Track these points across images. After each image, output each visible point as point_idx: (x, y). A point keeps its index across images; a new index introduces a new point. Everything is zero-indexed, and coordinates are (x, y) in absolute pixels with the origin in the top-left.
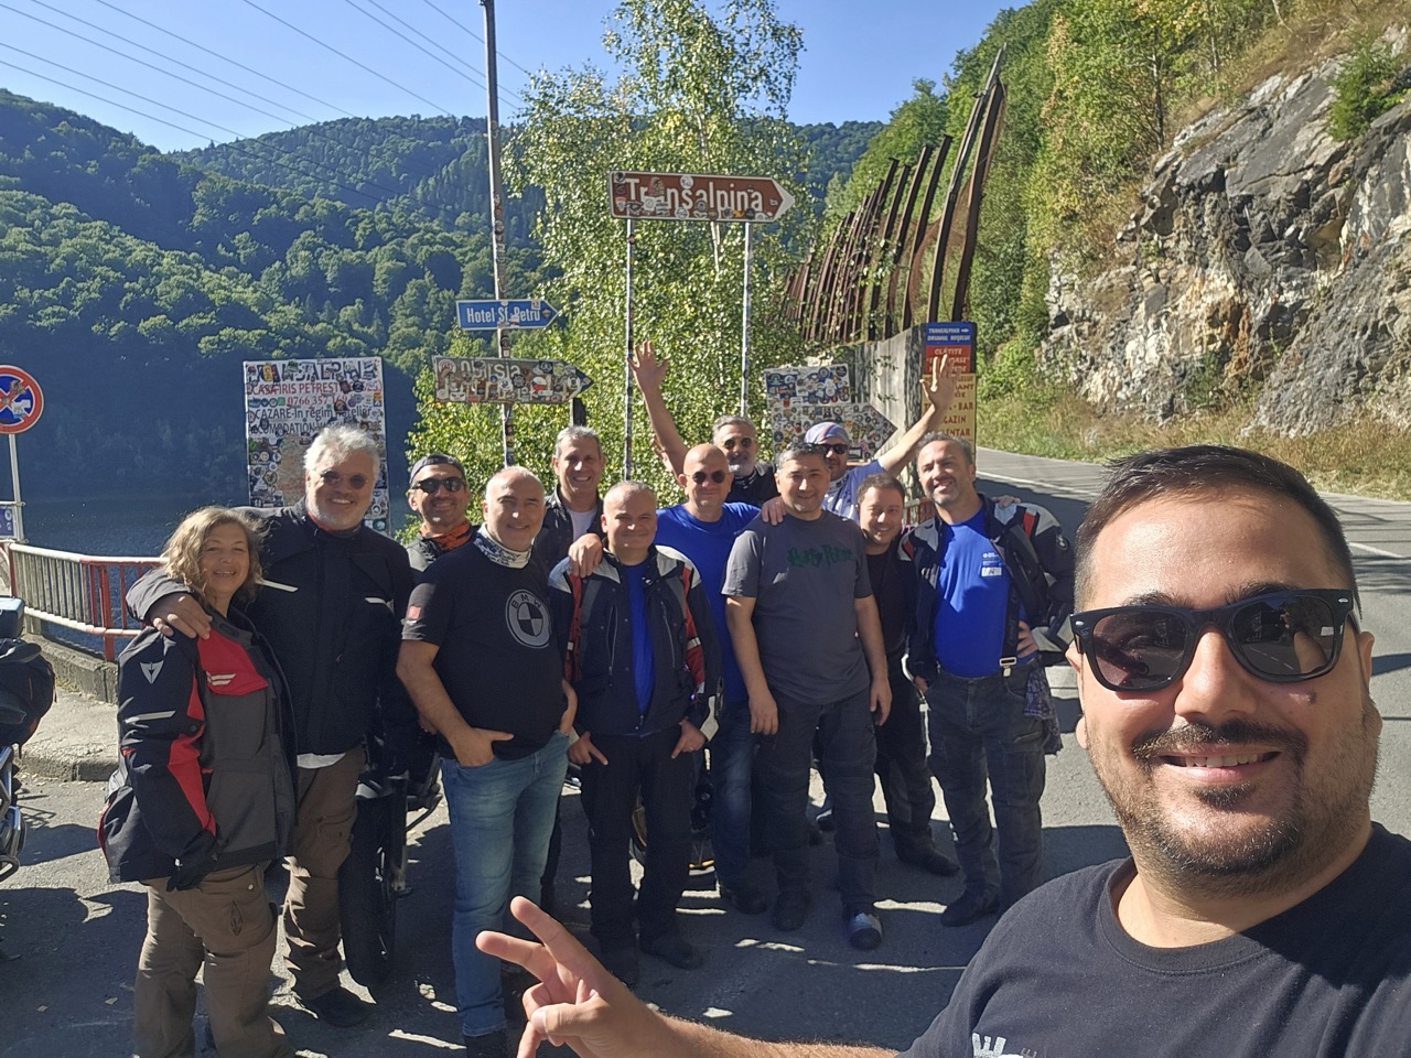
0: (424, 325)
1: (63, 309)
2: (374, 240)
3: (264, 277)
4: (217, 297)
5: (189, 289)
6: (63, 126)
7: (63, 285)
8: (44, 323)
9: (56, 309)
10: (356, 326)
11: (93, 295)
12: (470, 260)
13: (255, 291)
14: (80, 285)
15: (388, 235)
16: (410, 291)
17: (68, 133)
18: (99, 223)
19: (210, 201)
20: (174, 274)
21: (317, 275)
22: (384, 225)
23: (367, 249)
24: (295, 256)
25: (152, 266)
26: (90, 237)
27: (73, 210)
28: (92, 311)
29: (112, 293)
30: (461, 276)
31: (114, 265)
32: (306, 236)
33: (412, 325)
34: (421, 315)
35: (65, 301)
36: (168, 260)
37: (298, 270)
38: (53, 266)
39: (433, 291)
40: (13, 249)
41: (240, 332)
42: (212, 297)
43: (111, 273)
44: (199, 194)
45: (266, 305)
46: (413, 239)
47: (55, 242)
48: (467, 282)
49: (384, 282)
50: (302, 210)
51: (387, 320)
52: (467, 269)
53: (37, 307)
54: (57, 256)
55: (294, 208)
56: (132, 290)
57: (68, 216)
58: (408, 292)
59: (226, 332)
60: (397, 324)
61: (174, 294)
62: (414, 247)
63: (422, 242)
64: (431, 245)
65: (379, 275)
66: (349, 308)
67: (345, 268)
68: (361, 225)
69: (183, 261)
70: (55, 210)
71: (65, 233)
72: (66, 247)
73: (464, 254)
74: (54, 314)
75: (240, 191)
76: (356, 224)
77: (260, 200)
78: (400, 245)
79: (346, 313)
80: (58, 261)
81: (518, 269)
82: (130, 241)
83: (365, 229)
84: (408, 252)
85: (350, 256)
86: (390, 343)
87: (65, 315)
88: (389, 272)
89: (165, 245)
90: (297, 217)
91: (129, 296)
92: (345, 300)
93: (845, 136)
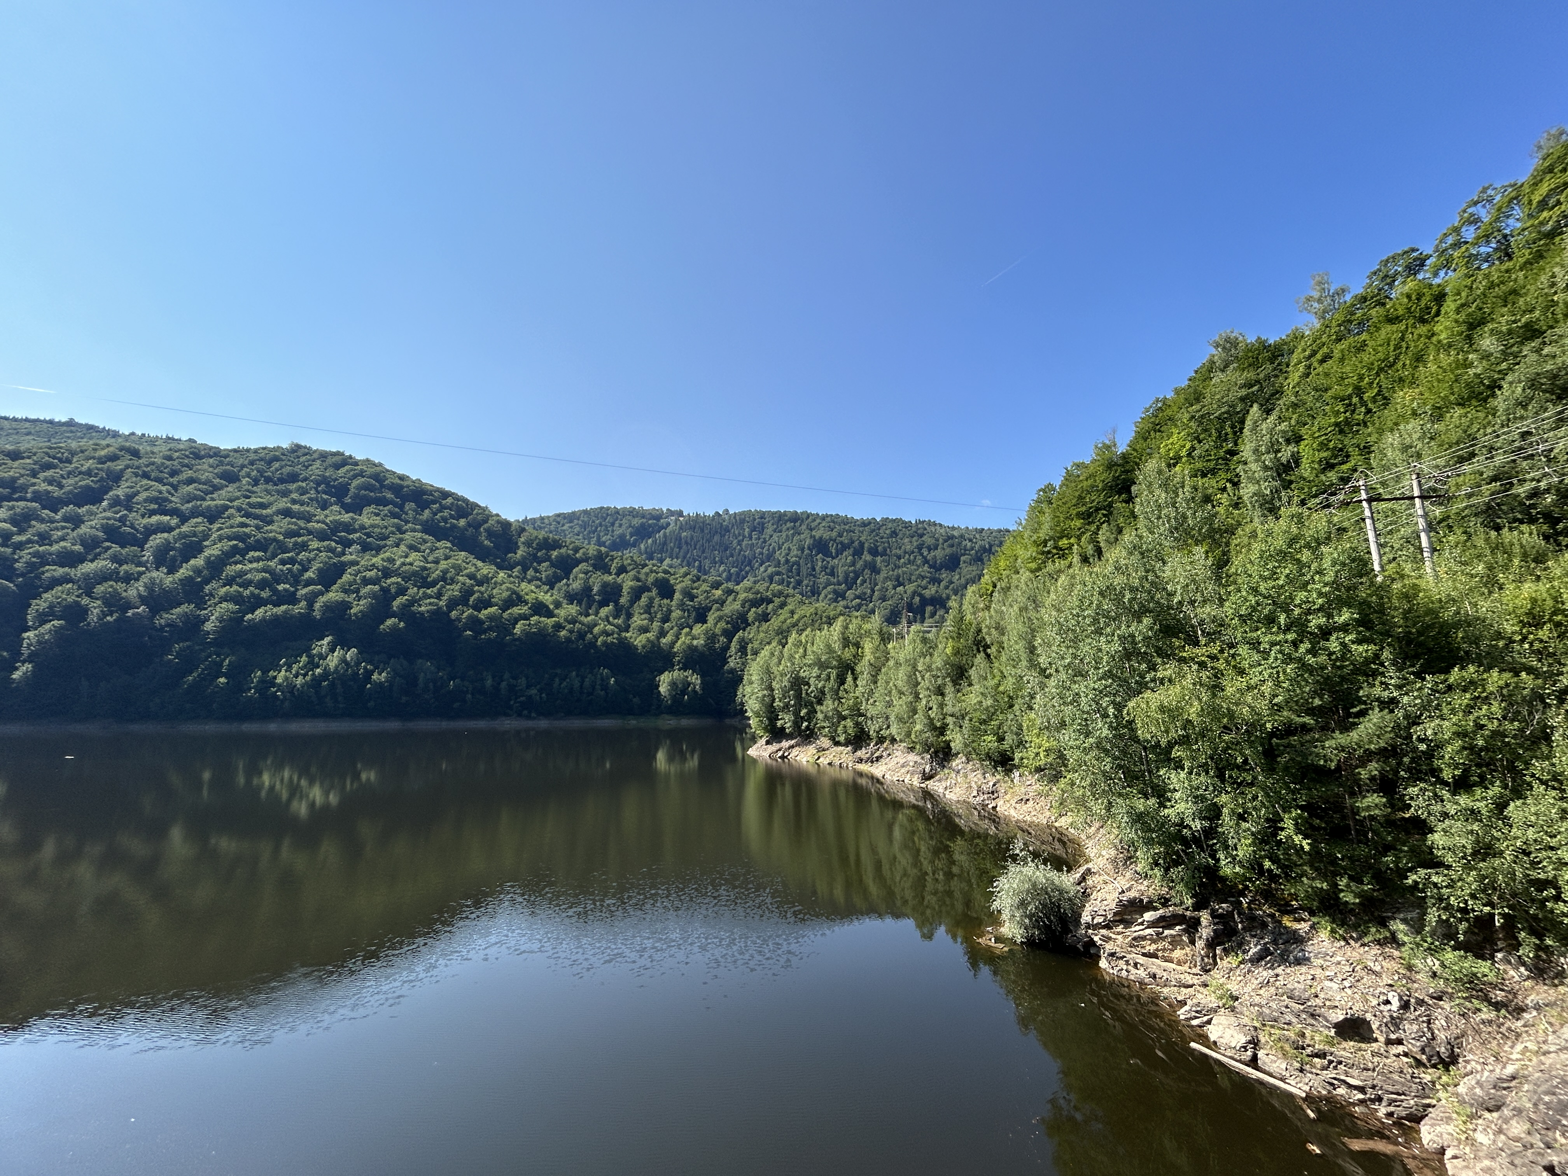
0: (652, 620)
1: (436, 600)
2: (622, 570)
3: (556, 588)
4: (530, 598)
5: (514, 592)
6: (449, 500)
7: (438, 586)
8: (423, 608)
9: (432, 600)
10: (611, 619)
11: (456, 593)
12: (680, 582)
13: (552, 596)
14: (448, 587)
15: (631, 567)
16: (644, 600)
17: (452, 504)
18: (463, 553)
19: (528, 544)
20: (504, 583)
21: (587, 589)
22: (629, 561)
23: (618, 574)
24: (576, 577)
25: (492, 578)
26: (457, 560)
27: (449, 545)
28: (453, 604)
29: (467, 593)
30: (674, 592)
31: (471, 576)
32: (583, 566)
33: (645, 619)
34: (650, 614)
35: (439, 596)
36: (502, 574)
37: (576, 585)
38: (434, 575)
39: (657, 599)
40: (411, 564)
41: (543, 619)
42: (526, 597)
43: (468, 581)
44: (522, 539)
45: (558, 605)
46: (646, 570)
47: (437, 562)
48: (677, 596)
49: (628, 593)
50: (581, 551)
51: (629, 616)
52: (678, 587)
53: (420, 599)
55: (576, 550)
56: (479, 591)
57: (446, 548)
58: (643, 599)
59: (536, 618)
60: (635, 618)
61: (504, 595)
62: (647, 574)
63: (652, 571)
64: (657, 573)
65: (625, 590)
66: (606, 608)
67: (605, 585)
68: (615, 561)
69: (510, 576)
70: (438, 544)
71: (443, 557)
72: (443, 565)
73: (676, 579)
74: (430, 604)
75: (546, 539)
76: (612, 560)
77: (556, 545)
78: (639, 572)
79: (604, 611)
80: (437, 572)
81: (708, 589)
82: (480, 564)
83: (617, 563)
84: (642, 577)
85: (609, 578)
86: (631, 629)
87: (437, 605)
88: (631, 588)
89: (500, 567)
90: (577, 555)
91: (476, 595)
92: (603, 603)
93: (883, 525)
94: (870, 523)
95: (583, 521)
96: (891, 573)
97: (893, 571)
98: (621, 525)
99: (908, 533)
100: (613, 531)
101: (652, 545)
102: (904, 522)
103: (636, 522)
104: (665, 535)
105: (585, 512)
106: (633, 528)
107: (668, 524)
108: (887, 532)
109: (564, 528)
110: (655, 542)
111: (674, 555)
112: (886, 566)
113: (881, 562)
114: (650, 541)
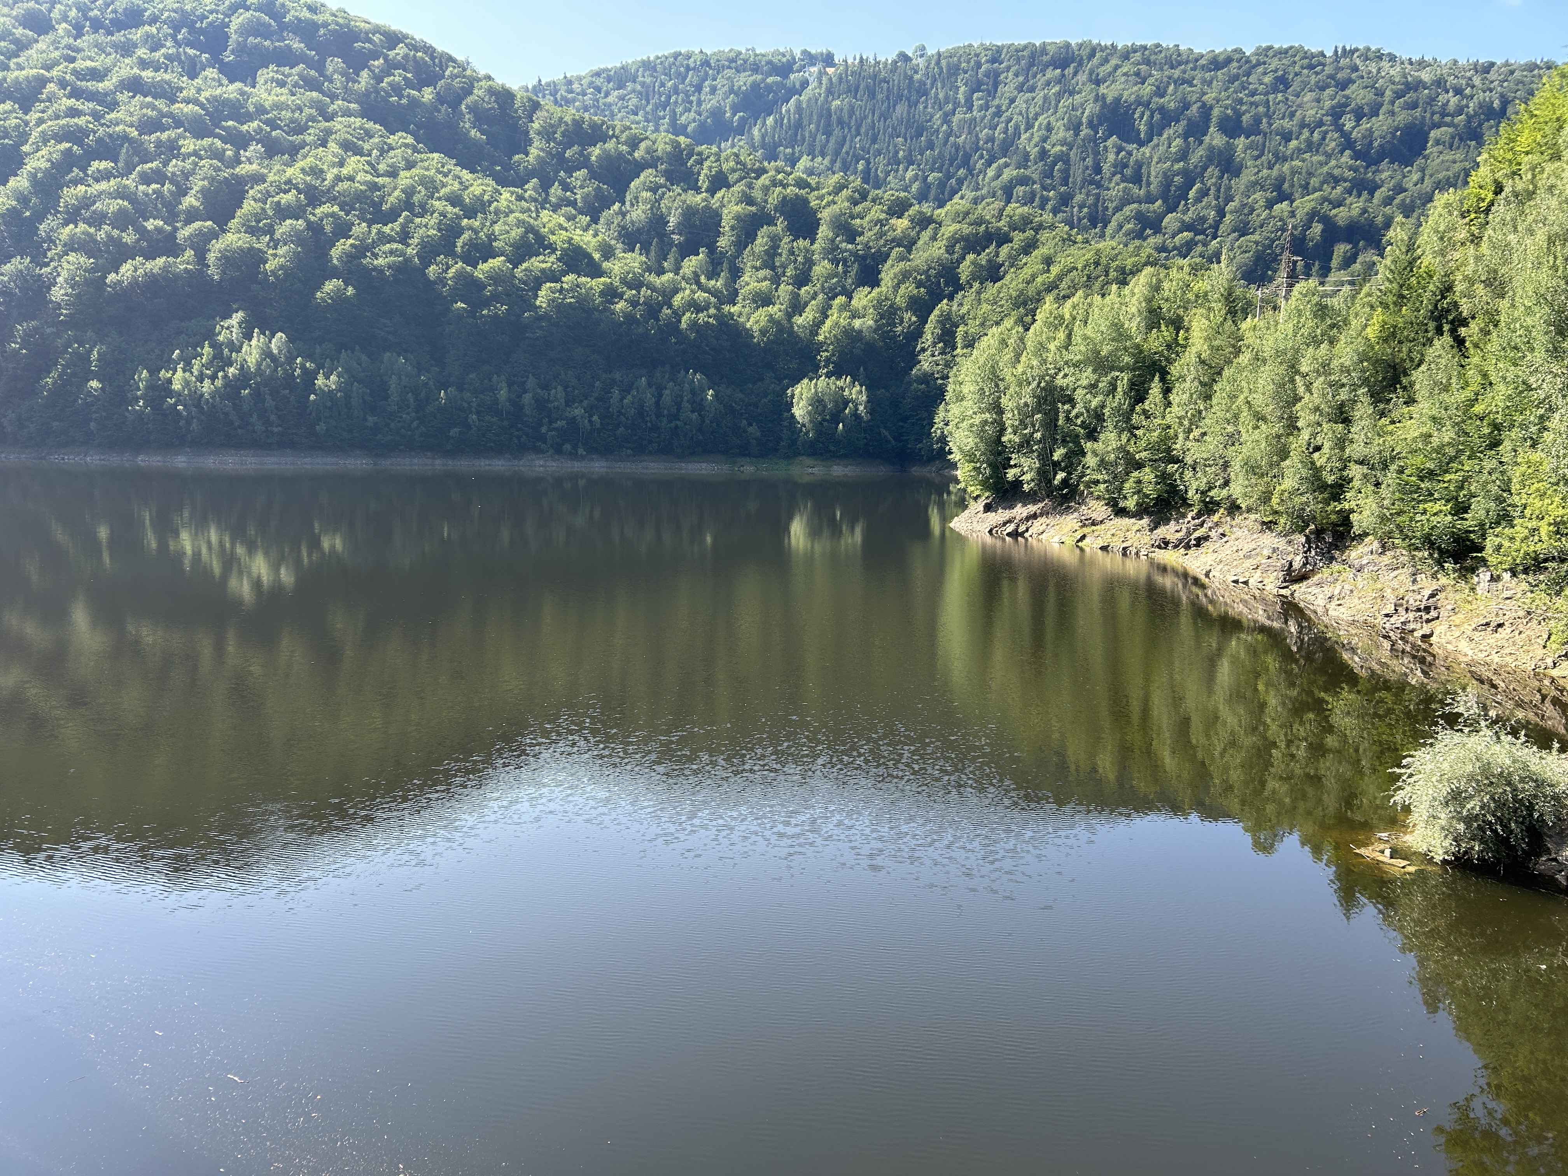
0: (776, 281)
1: (400, 246)
2: (719, 182)
3: (602, 220)
4: (558, 239)
5: (530, 229)
6: (401, 50)
7: (401, 220)
8: (380, 261)
9: (395, 246)
10: (703, 279)
11: (432, 232)
12: (829, 204)
13: (595, 235)
14: (418, 220)
15: (736, 176)
16: (761, 242)
17: (406, 57)
18: (436, 155)
19: (547, 134)
20: (512, 212)
21: (658, 221)
22: (732, 164)
23: (712, 191)
24: (636, 198)
25: (490, 203)
26: (427, 169)
27: (410, 140)
28: (429, 252)
29: (451, 231)
30: (817, 224)
31: (454, 200)
32: (647, 176)
33: (765, 279)
34: (773, 268)
35: (404, 237)
36: (506, 196)
37: (638, 214)
38: (391, 199)
39: (786, 240)
40: (351, 179)
41: (583, 279)
42: (553, 238)
43: (449, 208)
44: (536, 125)
45: (608, 253)
46: (764, 180)
47: (393, 173)
48: (824, 231)
49: (733, 228)
50: (643, 145)
51: (736, 273)
52: (825, 215)
53: (374, 244)
54: (395, 188)
55: (634, 143)
56: (471, 228)
57: (406, 146)
58: (759, 241)
59: (570, 278)
60: (746, 278)
61: (513, 233)
62: (766, 190)
63: (775, 183)
64: (785, 186)
65: (726, 224)
66: (693, 258)
67: (689, 213)
68: (707, 164)
69: (520, 198)
70: (392, 139)
71: (402, 164)
72: (405, 178)
73: (821, 198)
74: (391, 252)
75: (578, 124)
76: (700, 162)
77: (597, 135)
78: (750, 186)
79: (691, 264)
80: (397, 193)
81: (883, 216)
82: (466, 175)
83: (710, 168)
84: (757, 194)
85: (696, 199)
86: (740, 298)
87: (402, 254)
88: (738, 217)
89: (503, 181)
90: (636, 155)
91: (466, 236)
92: (688, 249)
93: (1259, 64)
94: (1229, 60)
95: (643, 84)
96: (1265, 172)
97: (1270, 168)
98: (713, 90)
99: (1313, 79)
100: (700, 103)
101: (774, 128)
102: (1307, 55)
103: (744, 80)
104: (799, 107)
105: (647, 65)
106: (736, 94)
107: (805, 84)
108: (1267, 79)
109: (610, 99)
110: (779, 122)
111: (818, 149)
112: (1257, 158)
113: (1247, 148)
114: (770, 121)
